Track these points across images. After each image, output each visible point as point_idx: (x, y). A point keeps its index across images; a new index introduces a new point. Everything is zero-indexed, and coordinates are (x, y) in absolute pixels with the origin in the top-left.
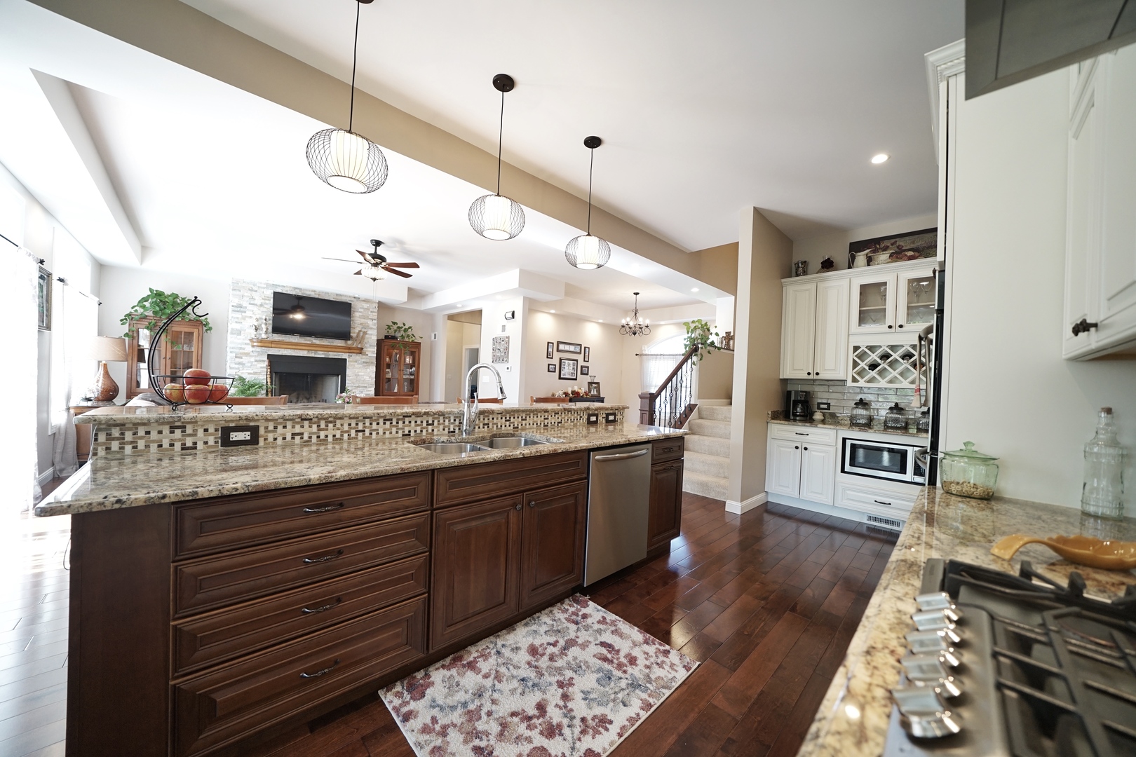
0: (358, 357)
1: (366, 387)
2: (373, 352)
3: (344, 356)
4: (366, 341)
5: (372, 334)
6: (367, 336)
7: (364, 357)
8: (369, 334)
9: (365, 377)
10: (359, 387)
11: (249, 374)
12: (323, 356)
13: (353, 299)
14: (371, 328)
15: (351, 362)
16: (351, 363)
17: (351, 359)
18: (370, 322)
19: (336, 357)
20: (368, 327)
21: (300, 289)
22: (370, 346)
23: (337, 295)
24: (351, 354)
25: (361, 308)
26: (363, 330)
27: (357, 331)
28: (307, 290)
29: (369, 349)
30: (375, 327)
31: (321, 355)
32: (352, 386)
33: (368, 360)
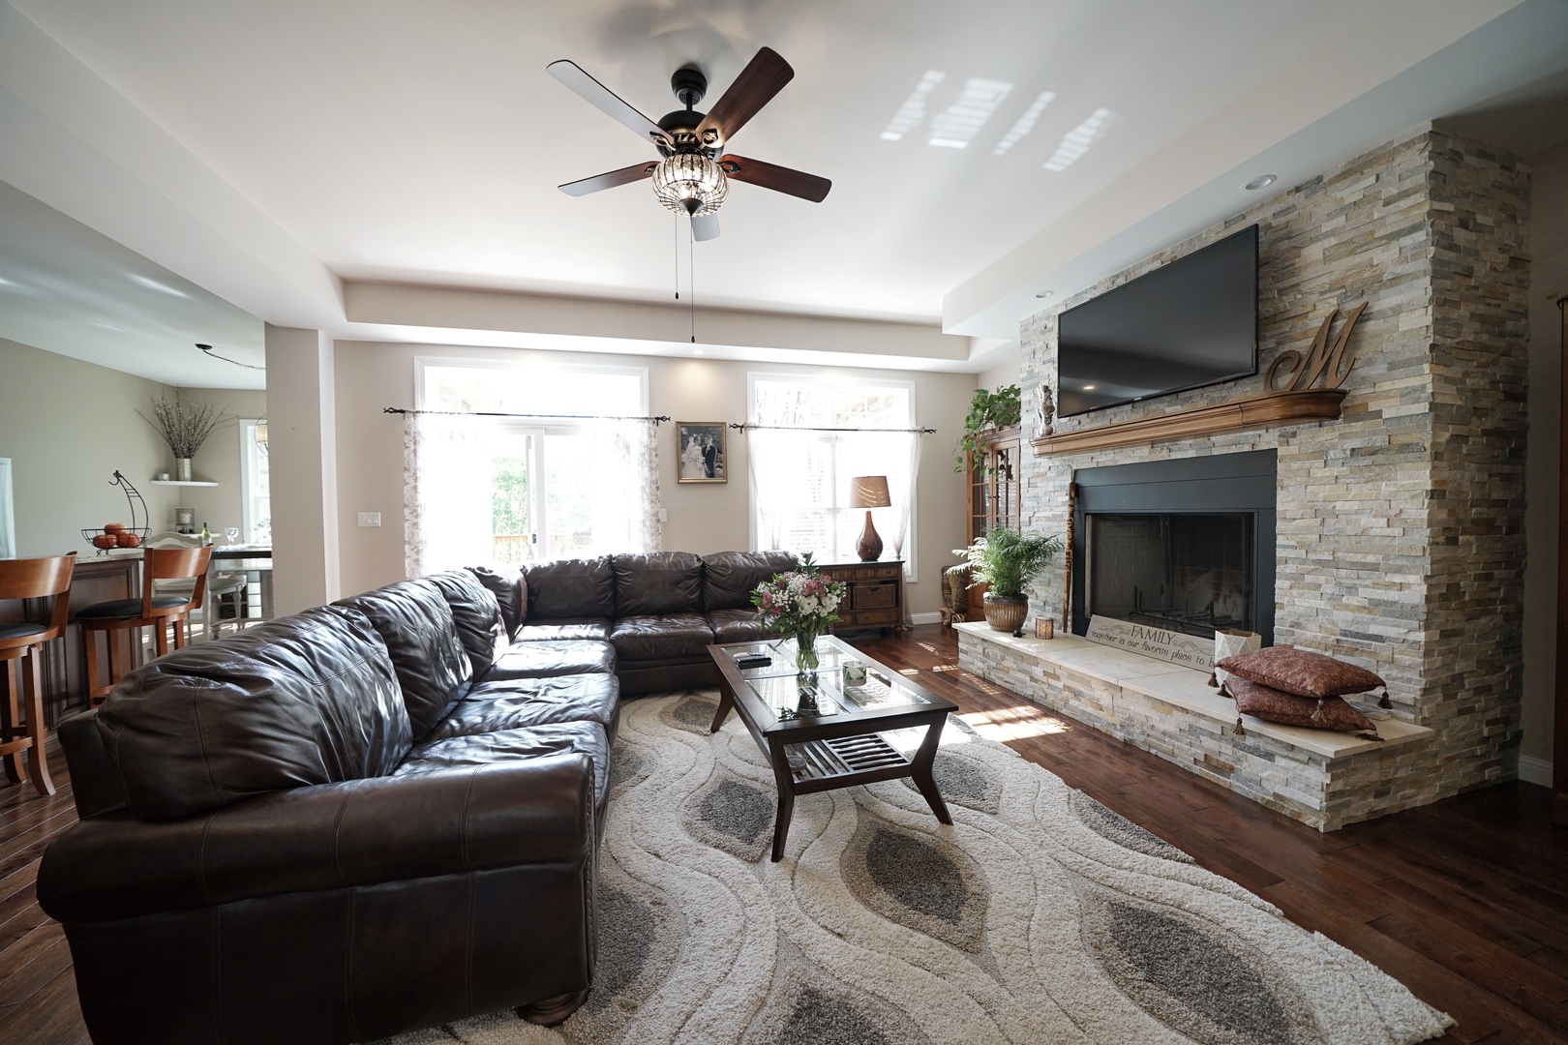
0: (1327, 434)
1: (1373, 568)
2: (1408, 395)
3: (1268, 439)
4: (1365, 351)
5: (1397, 311)
6: (1371, 326)
7: (1357, 426)
8: (1383, 315)
9: (1365, 521)
10: (1336, 564)
11: (1048, 519)
12: (1191, 454)
13: (1291, 200)
14: (1396, 280)
15: (1293, 458)
16: (1295, 466)
17: (1293, 449)
18: (1384, 257)
19: (1233, 450)
20: (1382, 283)
21: (1126, 273)
22: (1392, 366)
23: (1227, 224)
24: (1290, 429)
25: (1331, 216)
26: (1352, 305)
27: (1316, 321)
28: (1141, 265)
29: (1386, 386)
30: (1424, 264)
31: (1187, 451)
32: (1304, 562)
33: (1380, 441)
